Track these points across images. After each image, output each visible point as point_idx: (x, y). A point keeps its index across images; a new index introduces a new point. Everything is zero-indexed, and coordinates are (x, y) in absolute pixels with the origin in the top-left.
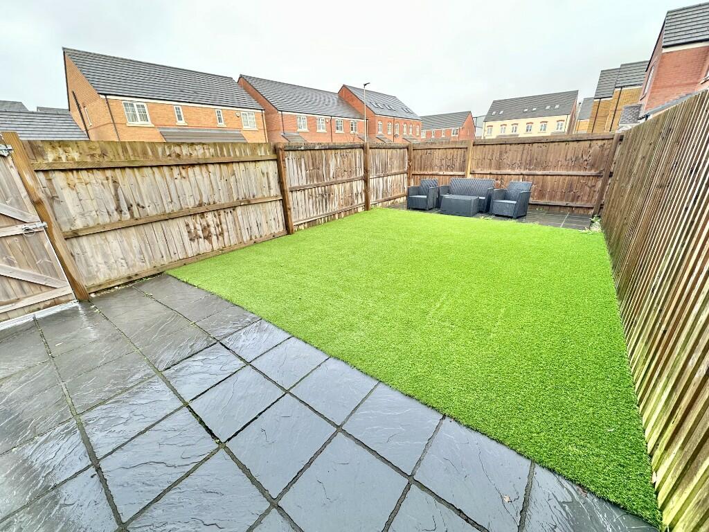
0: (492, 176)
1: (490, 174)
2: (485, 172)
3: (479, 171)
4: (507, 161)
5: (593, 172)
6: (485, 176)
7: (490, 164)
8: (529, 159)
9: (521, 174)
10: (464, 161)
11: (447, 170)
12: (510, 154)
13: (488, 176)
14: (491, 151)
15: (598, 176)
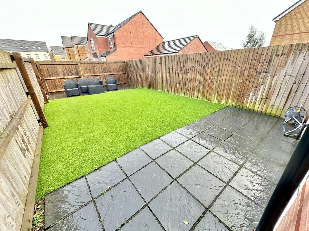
0: (93, 76)
1: (92, 76)
2: (89, 75)
3: (86, 75)
4: (96, 70)
5: (123, 72)
6: (89, 77)
7: (90, 72)
8: (104, 69)
9: (104, 75)
10: (77, 71)
11: (68, 75)
12: (97, 67)
13: (91, 77)
14: (88, 66)
15: (125, 74)
